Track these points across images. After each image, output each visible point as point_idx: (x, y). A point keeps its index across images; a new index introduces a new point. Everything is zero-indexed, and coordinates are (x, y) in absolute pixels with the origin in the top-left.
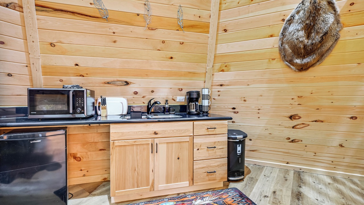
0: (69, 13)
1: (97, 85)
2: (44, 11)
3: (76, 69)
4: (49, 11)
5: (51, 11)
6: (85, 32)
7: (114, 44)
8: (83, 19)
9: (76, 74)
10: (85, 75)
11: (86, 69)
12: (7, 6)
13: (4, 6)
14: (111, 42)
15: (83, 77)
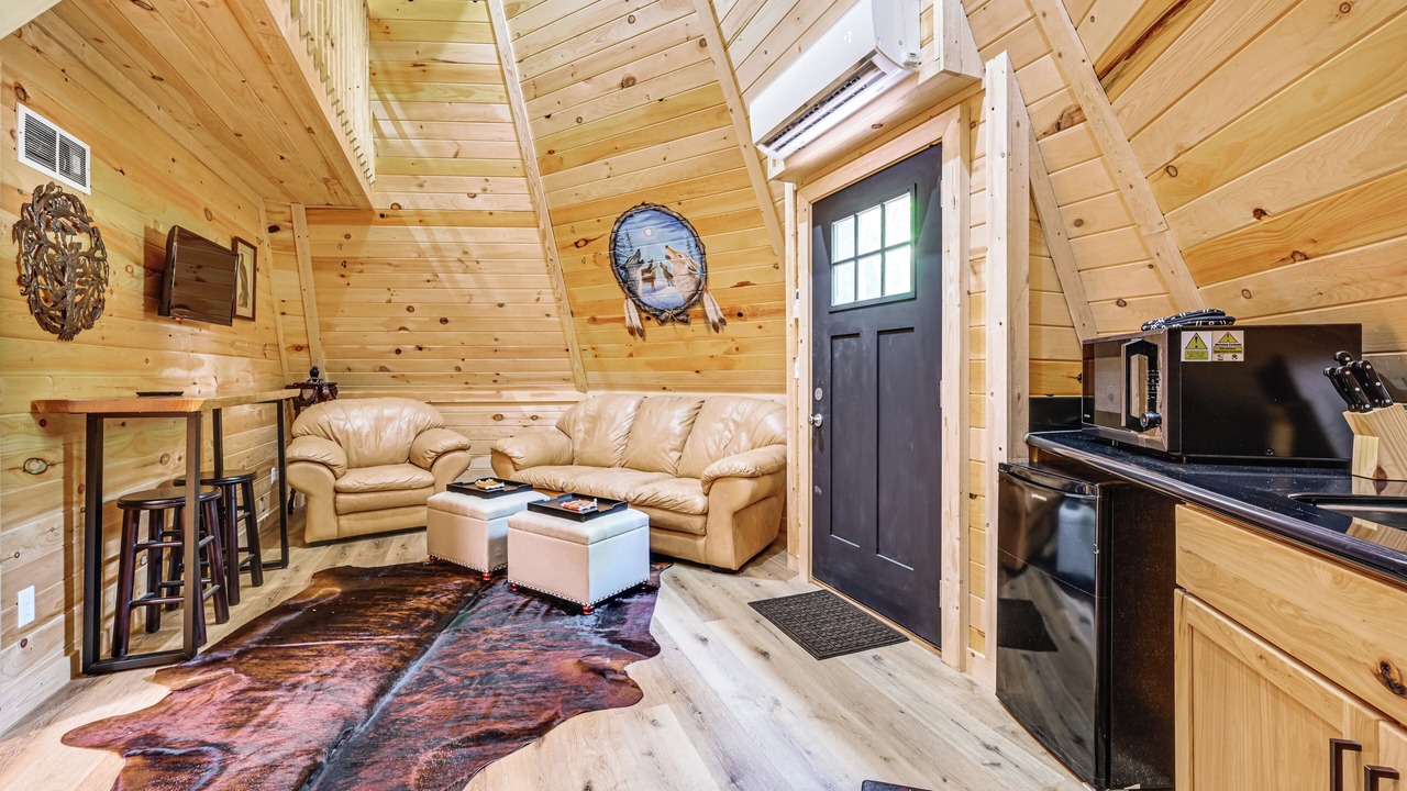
0: (1155, 34)
1: (1386, 288)
2: (1114, 80)
3: (1266, 231)
4: (1122, 71)
5: (1124, 67)
6: (1219, 62)
7: (1346, 21)
8: (1190, 19)
9: (1275, 251)
10: (1308, 249)
11: (1300, 217)
12: (1058, 127)
13: (1054, 133)
14: (1331, 23)
15: (1307, 258)
